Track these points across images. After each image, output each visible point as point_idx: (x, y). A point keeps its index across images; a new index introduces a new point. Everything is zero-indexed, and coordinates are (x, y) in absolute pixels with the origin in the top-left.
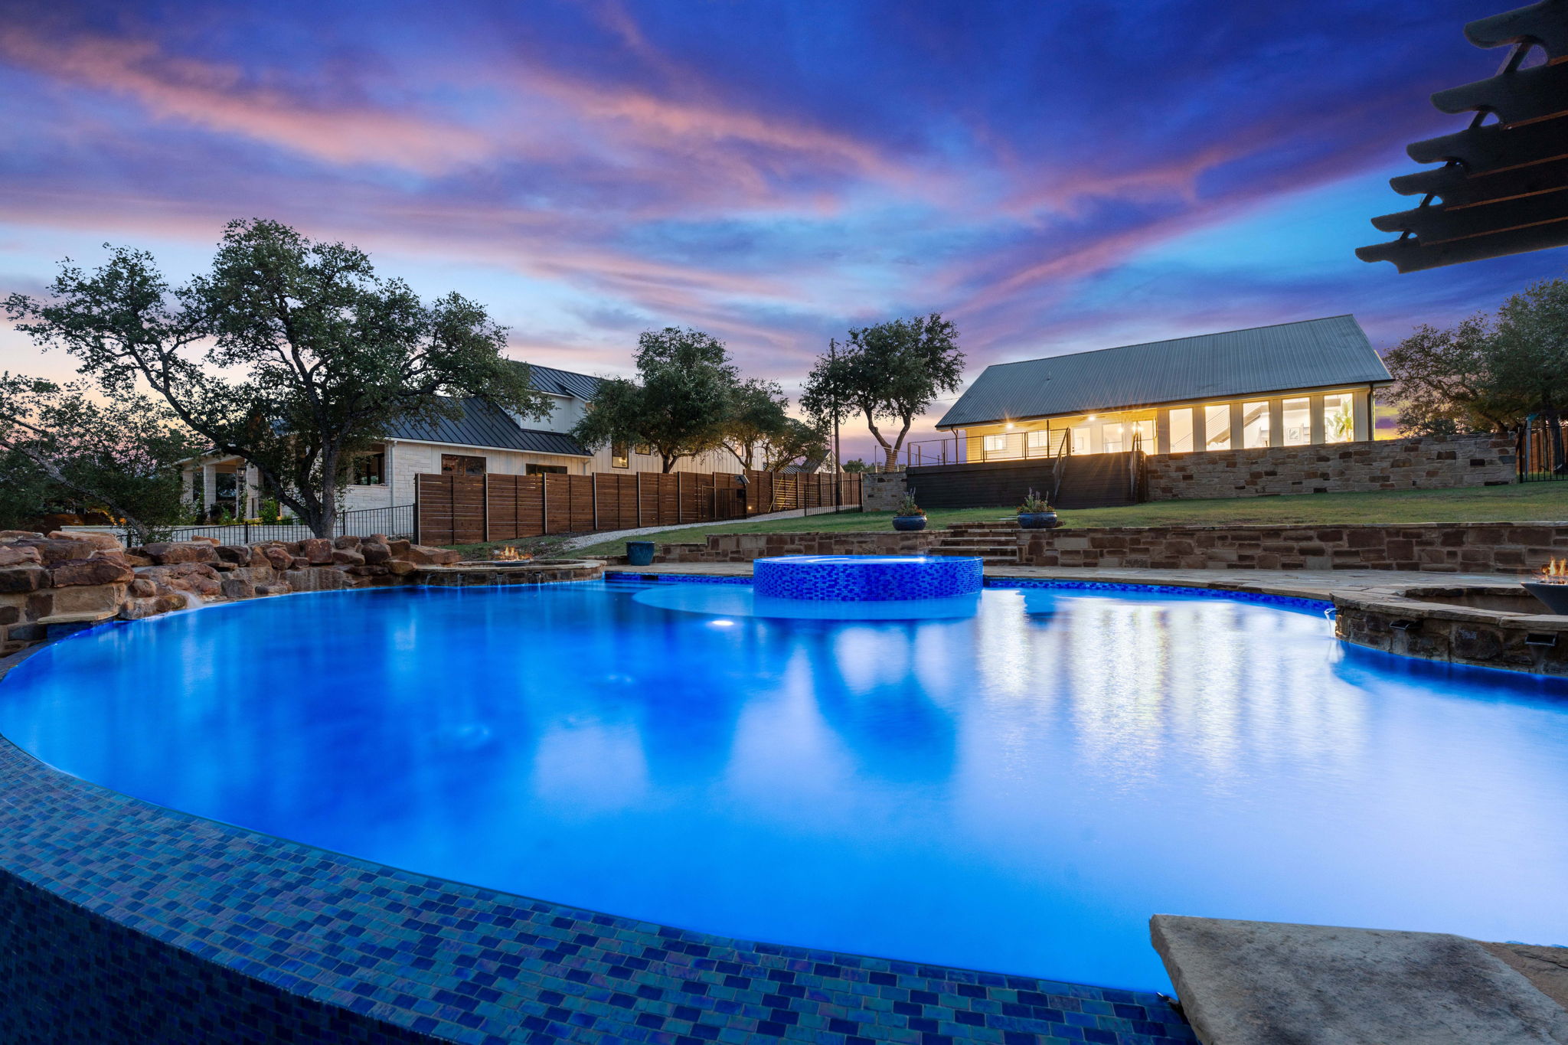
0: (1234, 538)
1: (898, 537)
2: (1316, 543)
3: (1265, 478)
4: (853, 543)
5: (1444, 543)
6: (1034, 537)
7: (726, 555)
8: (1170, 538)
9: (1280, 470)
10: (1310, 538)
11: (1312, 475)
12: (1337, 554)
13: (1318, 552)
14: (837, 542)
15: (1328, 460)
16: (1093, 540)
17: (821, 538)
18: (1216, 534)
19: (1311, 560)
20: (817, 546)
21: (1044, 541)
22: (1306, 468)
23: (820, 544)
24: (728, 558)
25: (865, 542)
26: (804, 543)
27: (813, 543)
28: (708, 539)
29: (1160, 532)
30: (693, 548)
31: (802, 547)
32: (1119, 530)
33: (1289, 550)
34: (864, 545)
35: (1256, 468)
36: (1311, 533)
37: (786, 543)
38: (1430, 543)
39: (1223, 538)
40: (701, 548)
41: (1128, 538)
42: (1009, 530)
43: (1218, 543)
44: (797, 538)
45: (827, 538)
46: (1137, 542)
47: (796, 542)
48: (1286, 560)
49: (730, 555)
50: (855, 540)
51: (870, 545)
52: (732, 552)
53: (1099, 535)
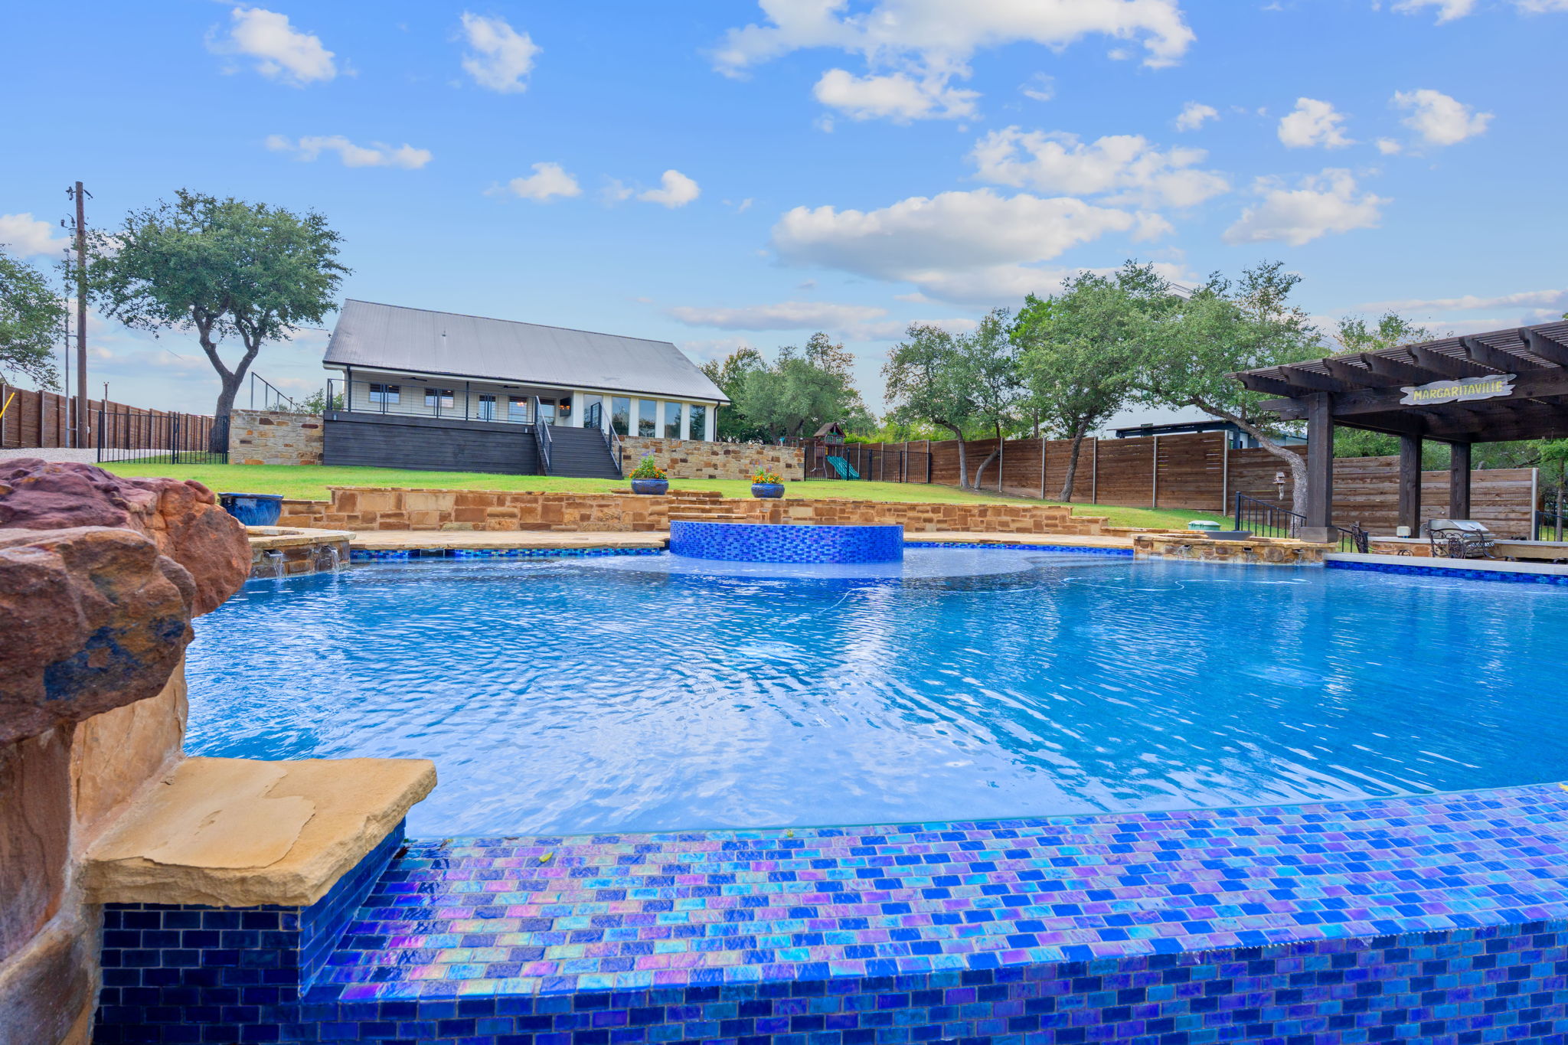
0: (896, 510)
1: (648, 502)
2: (930, 515)
3: (680, 464)
4: (591, 506)
5: (980, 516)
6: (774, 506)
7: (374, 519)
8: (863, 510)
9: (689, 458)
10: (927, 512)
12: (939, 522)
13: (930, 520)
14: (569, 505)
15: (717, 454)
16: (816, 509)
17: (547, 499)
18: (887, 507)
19: (928, 525)
20: (540, 509)
21: (782, 509)
22: (705, 459)
23: (544, 507)
24: (376, 525)
25: (607, 506)
26: (519, 505)
27: (534, 505)
28: (333, 494)
29: (857, 504)
30: (299, 508)
31: (516, 511)
32: (834, 502)
33: (919, 519)
34: (605, 510)
35: (676, 456)
36: (929, 508)
37: (490, 504)
38: (974, 516)
39: (889, 510)
40: (316, 508)
41: (838, 508)
42: (695, 499)
43: (887, 513)
44: (509, 498)
45: (555, 500)
46: (843, 511)
47: (508, 503)
48: (918, 525)
49: (379, 520)
50: (594, 503)
51: (614, 510)
52: (382, 516)
53: (820, 505)
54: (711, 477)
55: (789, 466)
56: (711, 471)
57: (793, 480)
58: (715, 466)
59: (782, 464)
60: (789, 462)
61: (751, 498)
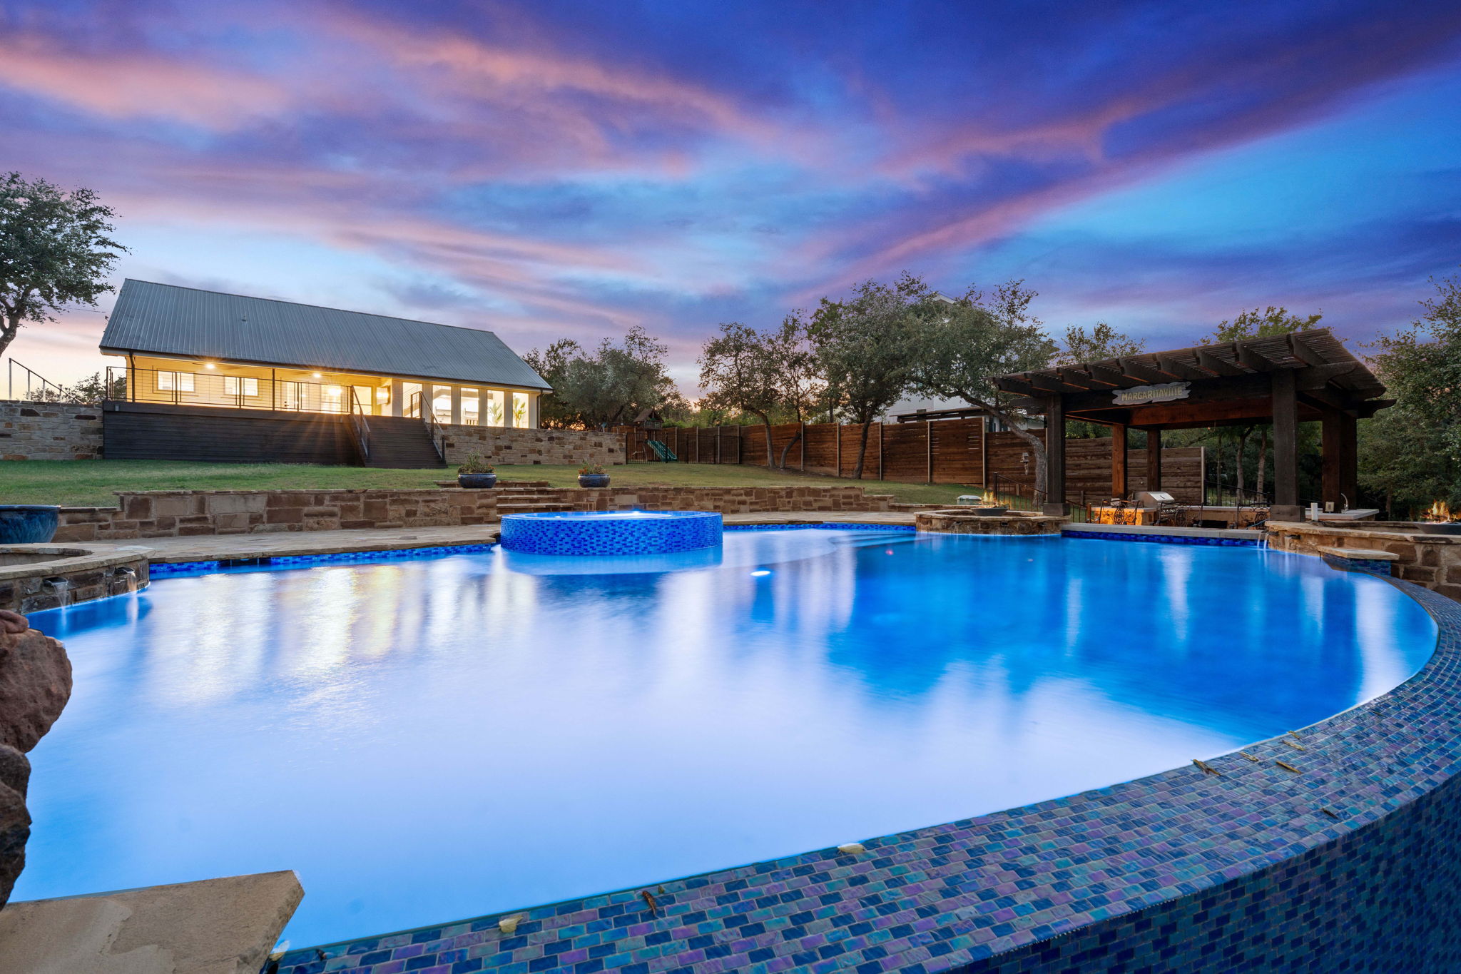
0: (713, 495)
1: (476, 495)
2: (744, 498)
3: (504, 451)
4: (417, 502)
5: (787, 497)
6: (601, 495)
7: (172, 525)
8: (683, 495)
9: (514, 445)
10: (741, 495)
11: (533, 451)
12: (751, 503)
13: (743, 503)
14: (394, 502)
15: (541, 441)
16: (640, 497)
17: (370, 497)
18: (705, 492)
19: (742, 507)
20: (362, 506)
21: (608, 498)
22: (529, 445)
23: (366, 504)
24: (175, 530)
25: (434, 501)
26: (339, 503)
27: (355, 503)
28: (122, 499)
29: (678, 490)
30: (80, 516)
31: (336, 509)
32: (657, 489)
33: (733, 502)
34: (432, 505)
35: (500, 443)
36: (742, 492)
37: (307, 504)
38: (782, 497)
39: (707, 495)
40: (101, 515)
41: (661, 494)
43: (705, 498)
44: (327, 497)
45: (378, 497)
46: (665, 497)
47: (326, 502)
48: (733, 508)
49: (178, 525)
50: (420, 499)
51: (441, 505)
52: (182, 521)
53: (644, 493)
54: (536, 463)
55: (611, 451)
56: (535, 457)
57: (615, 464)
58: (540, 452)
59: (605, 449)
60: (611, 447)
61: (578, 487)
